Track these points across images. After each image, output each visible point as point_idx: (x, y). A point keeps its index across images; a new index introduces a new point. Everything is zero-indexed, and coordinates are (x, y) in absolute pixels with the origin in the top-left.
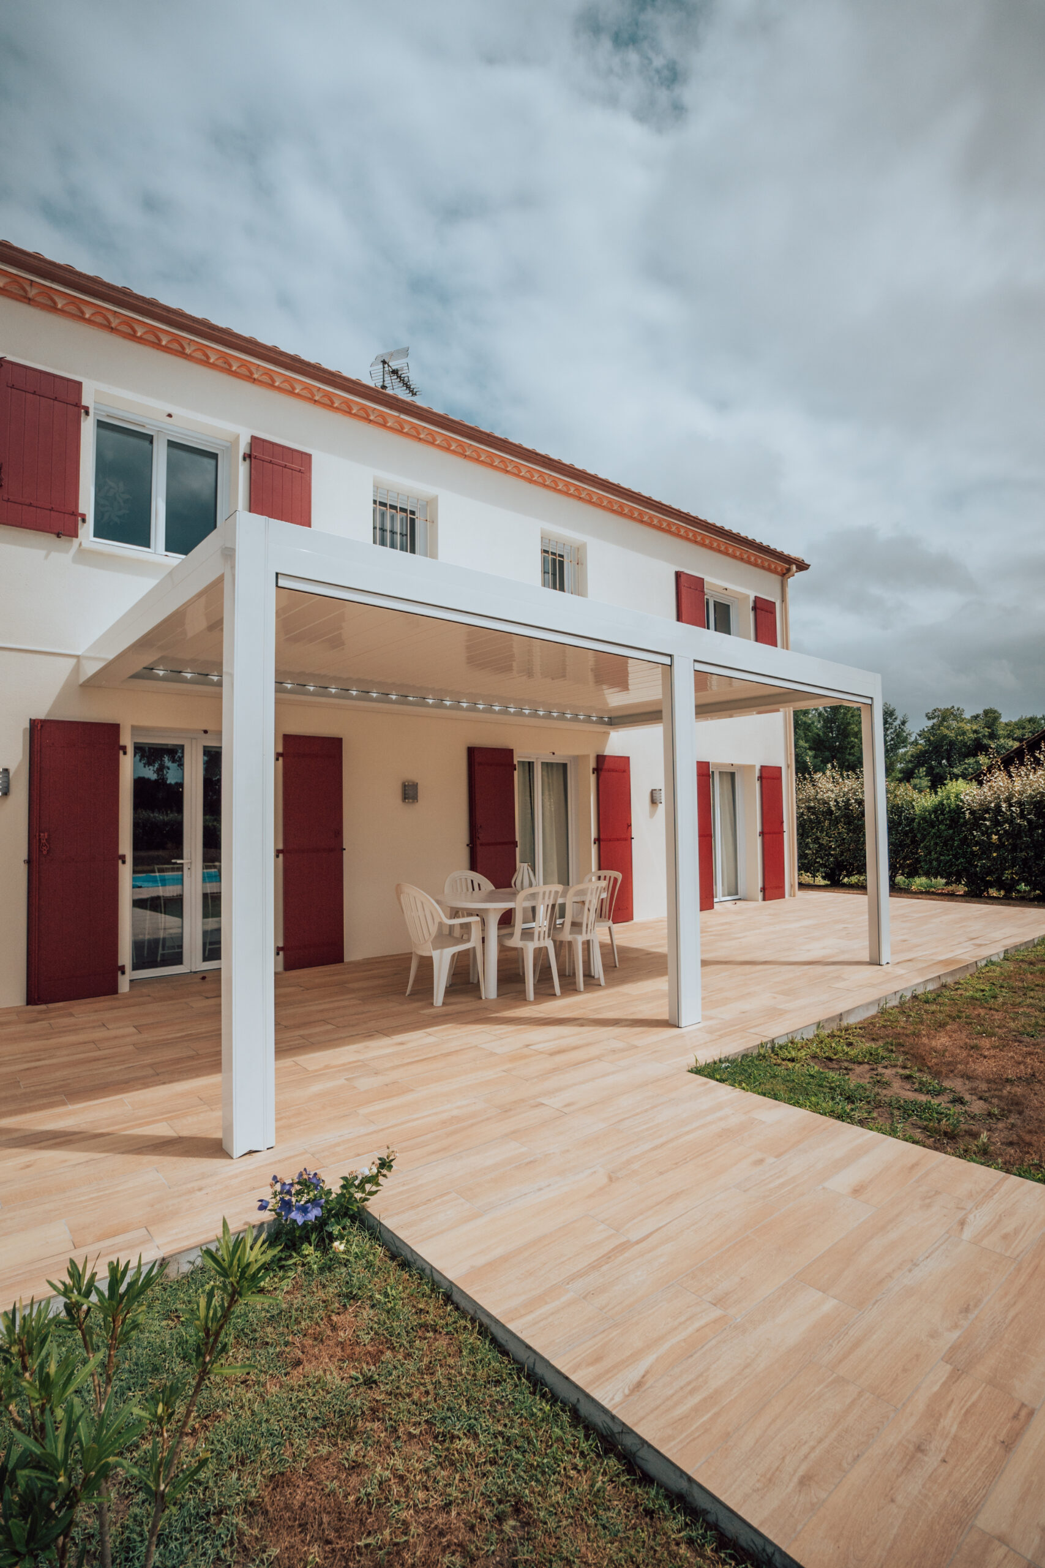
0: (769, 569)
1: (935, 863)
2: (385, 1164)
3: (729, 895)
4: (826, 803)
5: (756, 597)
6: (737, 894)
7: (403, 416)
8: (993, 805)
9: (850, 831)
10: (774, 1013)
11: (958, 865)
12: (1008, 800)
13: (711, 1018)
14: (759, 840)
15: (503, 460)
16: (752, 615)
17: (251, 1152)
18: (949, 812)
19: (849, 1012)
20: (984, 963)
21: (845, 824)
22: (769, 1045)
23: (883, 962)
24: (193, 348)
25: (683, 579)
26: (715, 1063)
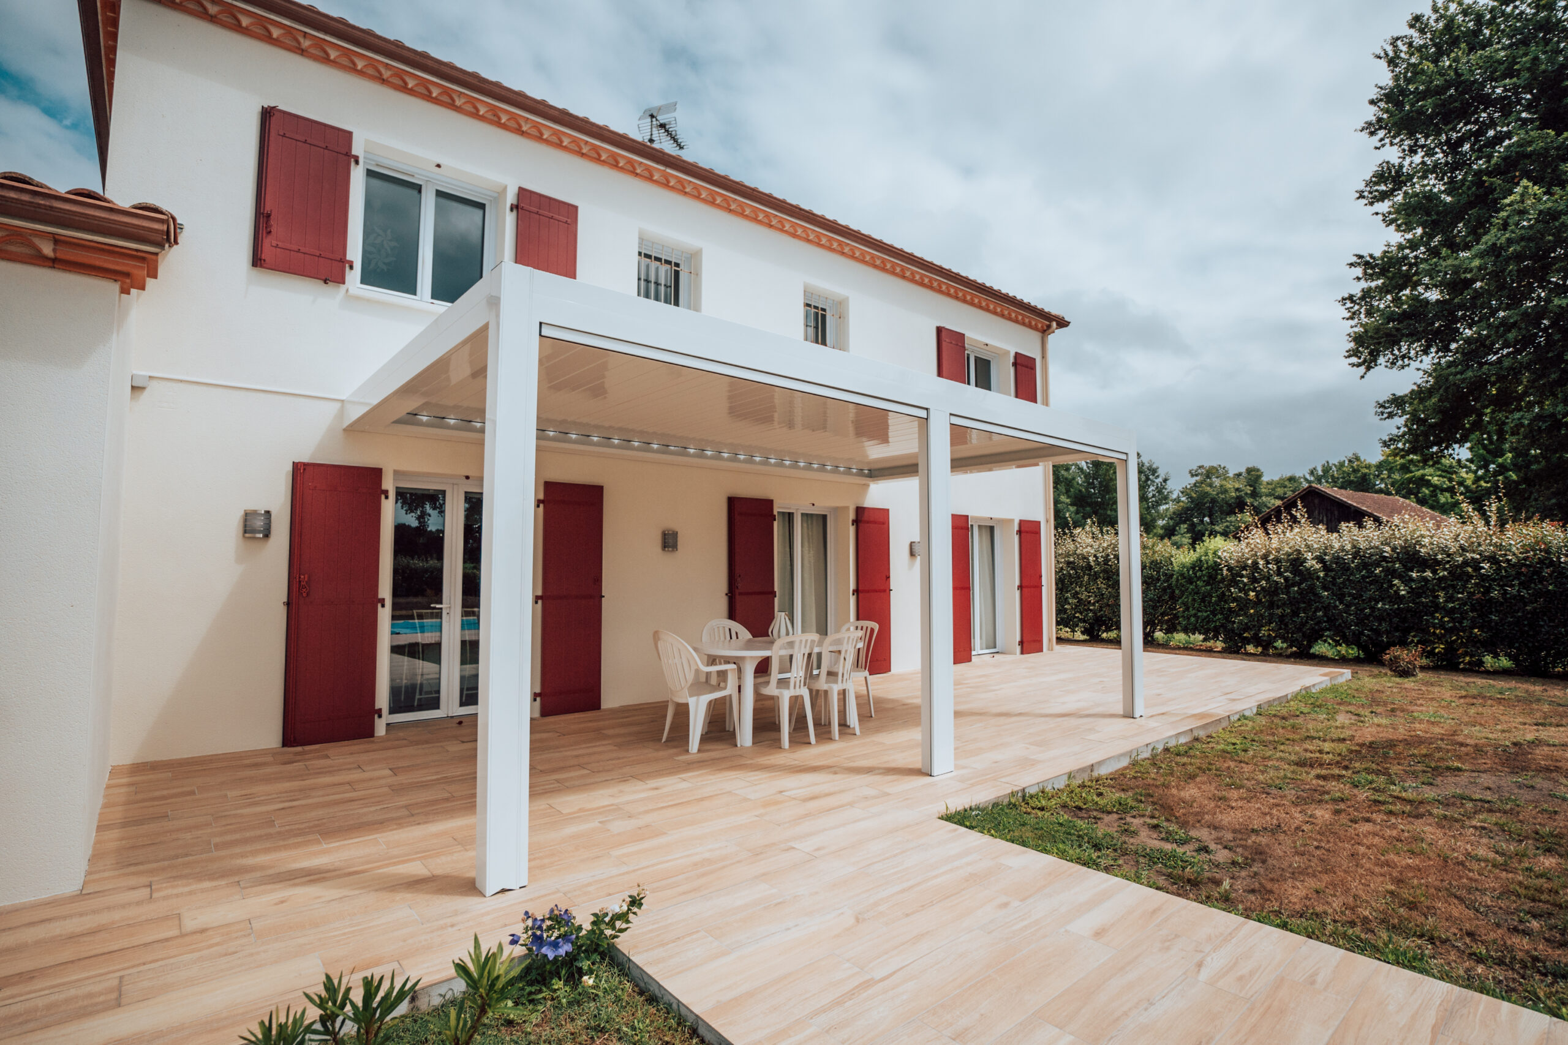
0: (1030, 326)
1: (1193, 619)
2: (635, 902)
3: (987, 648)
4: (1085, 558)
5: (1016, 353)
6: (995, 647)
7: (669, 171)
8: (1250, 562)
9: (1109, 586)
10: (1026, 763)
11: (1215, 622)
12: (1265, 557)
13: (964, 768)
14: (1017, 593)
15: (767, 215)
16: (1012, 370)
17: (503, 891)
18: (1207, 568)
19: (1100, 763)
20: (1236, 717)
21: (1104, 579)
22: (1020, 794)
23: (1137, 715)
24: (463, 101)
25: (944, 334)
26: (966, 810)
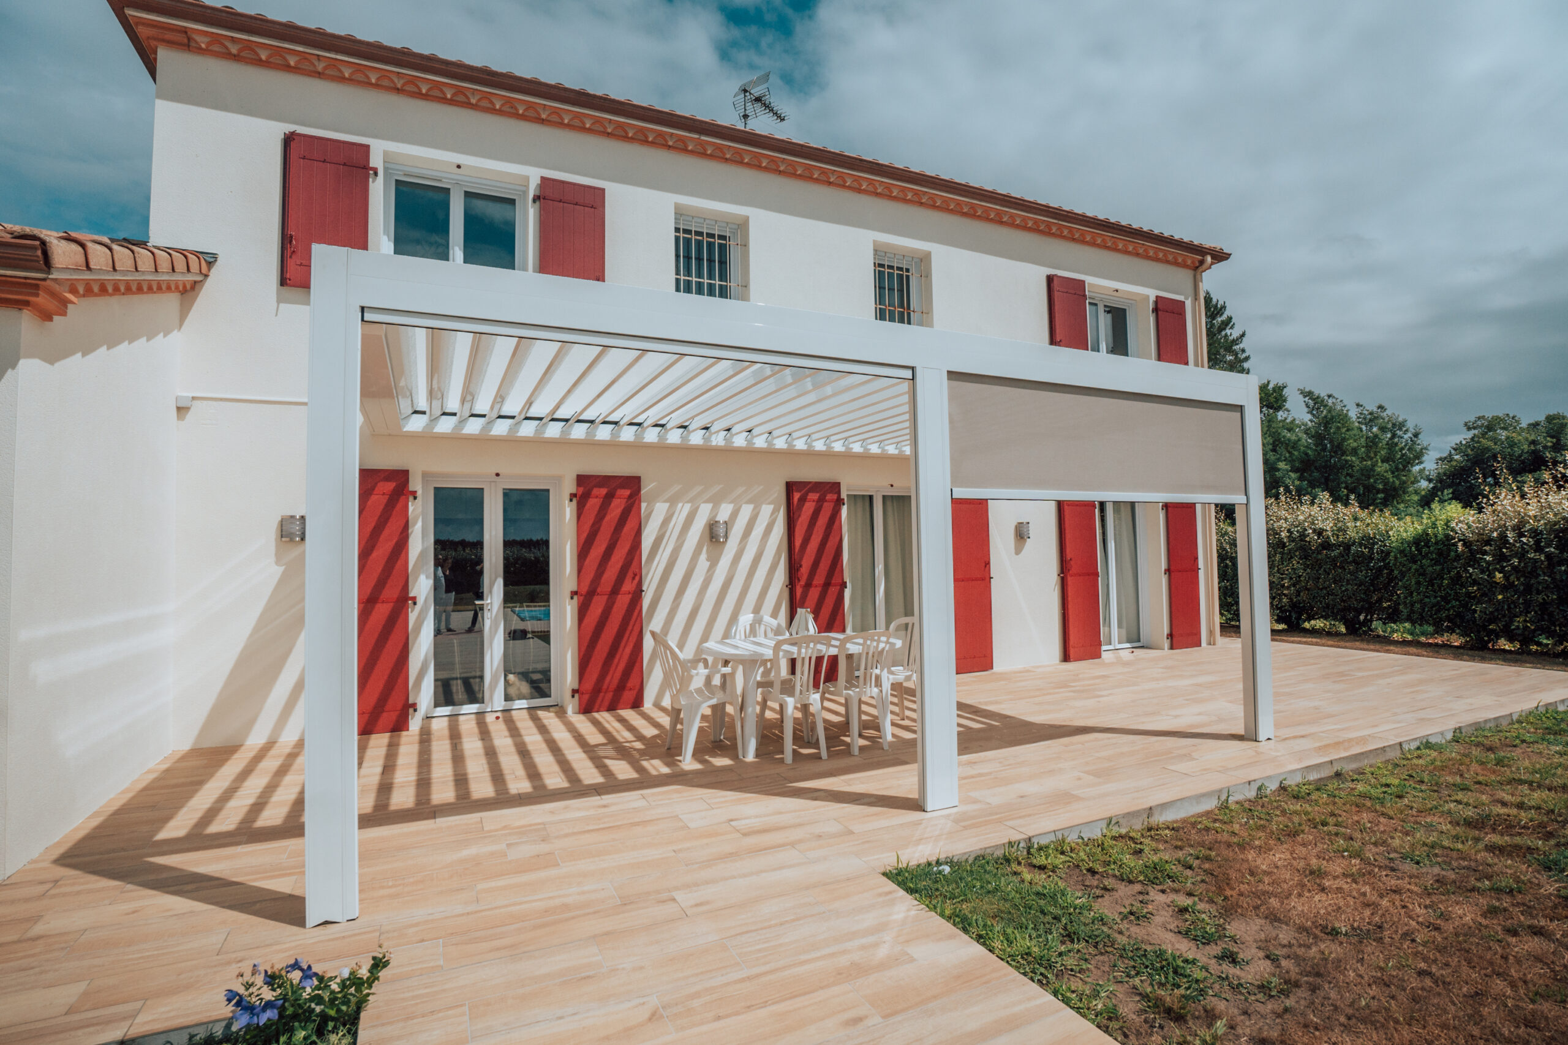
0: (1176, 263)
1: (1417, 606)
2: (379, 964)
3: (1129, 641)
4: (1277, 534)
5: (1157, 297)
6: (1139, 641)
7: (703, 138)
8: (1495, 534)
9: (1306, 566)
10: (1064, 798)
11: (1448, 610)
12: (1519, 529)
13: (975, 801)
14: (1164, 580)
15: (823, 172)
16: (1152, 319)
17: (327, 923)
18: (1437, 543)
19: (1164, 806)
20: (1414, 745)
21: (1301, 558)
22: (1022, 845)
23: (1262, 736)
24: (478, 97)
25: (1056, 283)
26: (929, 864)
